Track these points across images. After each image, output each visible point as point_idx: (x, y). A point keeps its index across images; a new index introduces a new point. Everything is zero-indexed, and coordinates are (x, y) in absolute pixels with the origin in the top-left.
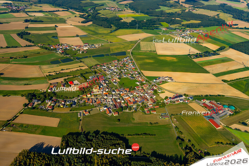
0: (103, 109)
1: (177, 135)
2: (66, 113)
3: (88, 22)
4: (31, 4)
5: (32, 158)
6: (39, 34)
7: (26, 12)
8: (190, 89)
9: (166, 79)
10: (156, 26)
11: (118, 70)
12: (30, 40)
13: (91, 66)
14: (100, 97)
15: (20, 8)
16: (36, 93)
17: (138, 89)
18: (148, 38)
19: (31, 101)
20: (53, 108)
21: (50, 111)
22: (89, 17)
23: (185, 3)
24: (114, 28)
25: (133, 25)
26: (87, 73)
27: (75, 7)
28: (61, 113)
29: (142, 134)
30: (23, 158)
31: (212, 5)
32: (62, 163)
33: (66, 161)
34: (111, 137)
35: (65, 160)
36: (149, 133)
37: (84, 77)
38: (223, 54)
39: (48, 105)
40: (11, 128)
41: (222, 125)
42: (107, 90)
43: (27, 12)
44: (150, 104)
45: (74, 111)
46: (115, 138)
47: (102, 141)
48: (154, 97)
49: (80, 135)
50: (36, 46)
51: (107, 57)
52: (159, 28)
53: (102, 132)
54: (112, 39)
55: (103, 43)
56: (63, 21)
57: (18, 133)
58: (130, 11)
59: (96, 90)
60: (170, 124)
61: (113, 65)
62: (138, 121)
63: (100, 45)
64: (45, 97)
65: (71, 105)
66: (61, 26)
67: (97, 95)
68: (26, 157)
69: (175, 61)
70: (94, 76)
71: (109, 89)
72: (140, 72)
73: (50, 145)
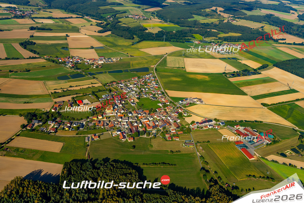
0: (116, 134)
1: (201, 166)
2: (71, 137)
3: (106, 31)
4: (39, 9)
5: (25, 186)
6: (46, 45)
7: (32, 18)
8: (222, 113)
9: (194, 101)
10: (187, 38)
11: (138, 89)
12: (35, 51)
13: (106, 83)
14: (114, 120)
15: (26, 13)
16: (37, 113)
17: (159, 111)
18: (177, 53)
19: (30, 121)
20: (56, 130)
21: (52, 134)
22: (108, 26)
23: (224, 13)
24: (136, 39)
25: (160, 37)
26: (100, 91)
27: (92, 13)
28: (65, 137)
29: (160, 163)
30: (15, 187)
31: (256, 16)
32: (61, 193)
33: (66, 191)
34: (123, 165)
36: (168, 163)
37: (96, 95)
38: (265, 73)
39: (51, 127)
40: (5, 153)
41: (256, 156)
42: (122, 111)
43: (34, 18)
44: (173, 129)
45: (81, 134)
46: (127, 167)
47: (111, 170)
48: (178, 122)
49: (86, 163)
50: (41, 58)
51: (125, 73)
52: (191, 41)
53: (112, 160)
54: (133, 52)
55: (122, 56)
56: (76, 30)
57: (13, 158)
58: (157, 20)
59: (109, 112)
60: (194, 153)
61: (132, 82)
62: (156, 149)
63: (119, 59)
64: (48, 117)
65: (78, 128)
66: (73, 35)
67: (110, 117)
68: (19, 185)
69: (207, 80)
70: (108, 95)
71: (125, 110)
72: (164, 92)
73: (49, 173)
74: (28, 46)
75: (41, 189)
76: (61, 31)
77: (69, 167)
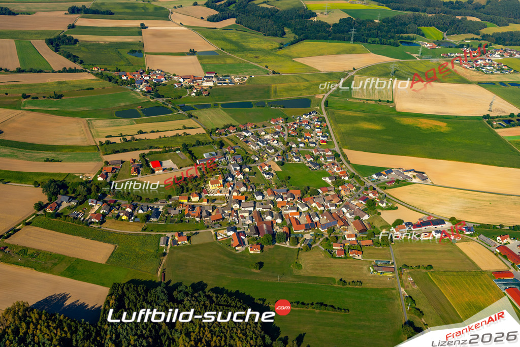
0: (226, 235)
1: (406, 317)
2: (131, 234)
3: (225, 18)
5: (32, 322)
6: (99, 44)
8: (469, 205)
9: (407, 176)
10: (405, 35)
11: (281, 144)
12: (74, 56)
13: (214, 128)
14: (223, 205)
16: (68, 181)
17: (325, 194)
18: (378, 68)
19: (53, 198)
20: (103, 219)
21: (94, 226)
22: (231, 7)
24: (290, 35)
25: (343, 32)
26: (199, 143)
28: (120, 233)
29: (312, 304)
30: (12, 321)
32: (99, 342)
33: (111, 339)
34: (231, 300)
35: (108, 337)
36: (332, 304)
37: (190, 152)
39: (93, 212)
42: (243, 189)
44: (350, 234)
45: (152, 231)
46: (239, 304)
47: (206, 307)
48: (364, 218)
49: (156, 288)
50: (86, 71)
51: (259, 108)
52: (414, 41)
53: (211, 287)
54: (278, 64)
55: (254, 73)
56: (163, 14)
59: (214, 188)
60: (394, 289)
61: (269, 129)
62: (308, 272)
63: (246, 79)
64: (89, 191)
65: (148, 217)
66: (154, 26)
67: (215, 200)
68: (20, 318)
69: (442, 130)
70: (217, 154)
71: (249, 187)
72: (339, 153)
73: (81, 301)
74: (63, 47)
75: (62, 329)
76: (131, 17)
77: (120, 292)
